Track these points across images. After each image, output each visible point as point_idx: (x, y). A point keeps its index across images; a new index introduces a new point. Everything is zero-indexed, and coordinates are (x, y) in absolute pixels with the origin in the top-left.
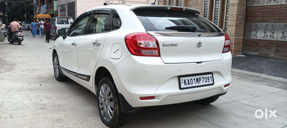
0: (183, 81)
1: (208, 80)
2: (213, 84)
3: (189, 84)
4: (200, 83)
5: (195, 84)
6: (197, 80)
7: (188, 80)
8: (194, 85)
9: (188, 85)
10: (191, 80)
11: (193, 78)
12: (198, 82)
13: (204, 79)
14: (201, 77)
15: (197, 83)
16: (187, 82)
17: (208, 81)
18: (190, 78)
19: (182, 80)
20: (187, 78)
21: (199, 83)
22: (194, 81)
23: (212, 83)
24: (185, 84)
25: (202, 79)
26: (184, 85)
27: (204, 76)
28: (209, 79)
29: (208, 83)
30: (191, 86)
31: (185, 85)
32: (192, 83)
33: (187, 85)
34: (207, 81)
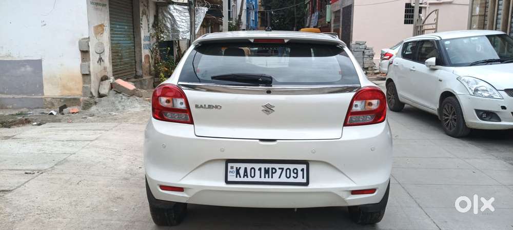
0: (235, 169)
1: (295, 175)
2: (307, 184)
3: (246, 175)
4: (272, 177)
5: (260, 177)
6: (267, 171)
7: (246, 169)
8: (257, 179)
9: (244, 177)
10: (253, 170)
11: (257, 166)
12: (267, 176)
13: (284, 171)
14: (277, 166)
15: (265, 177)
16: (242, 172)
17: (294, 177)
18: (249, 166)
19: (232, 168)
20: (242, 166)
21: (269, 177)
22: (258, 172)
23: (305, 181)
24: (238, 175)
25: (279, 171)
26: (235, 177)
27: (285, 166)
28: (297, 173)
29: (292, 180)
30: (250, 179)
31: (237, 177)
32: (253, 175)
33: (240, 177)
34: (292, 177)
